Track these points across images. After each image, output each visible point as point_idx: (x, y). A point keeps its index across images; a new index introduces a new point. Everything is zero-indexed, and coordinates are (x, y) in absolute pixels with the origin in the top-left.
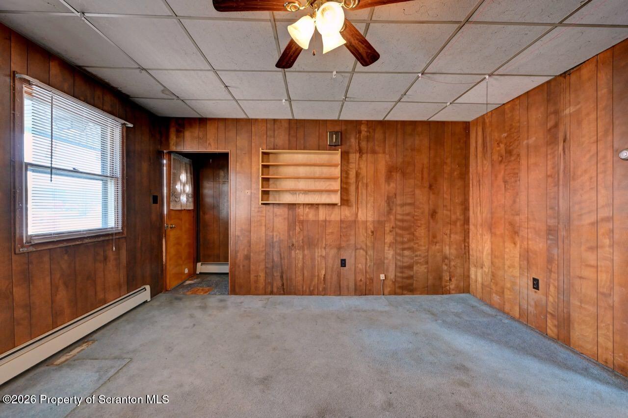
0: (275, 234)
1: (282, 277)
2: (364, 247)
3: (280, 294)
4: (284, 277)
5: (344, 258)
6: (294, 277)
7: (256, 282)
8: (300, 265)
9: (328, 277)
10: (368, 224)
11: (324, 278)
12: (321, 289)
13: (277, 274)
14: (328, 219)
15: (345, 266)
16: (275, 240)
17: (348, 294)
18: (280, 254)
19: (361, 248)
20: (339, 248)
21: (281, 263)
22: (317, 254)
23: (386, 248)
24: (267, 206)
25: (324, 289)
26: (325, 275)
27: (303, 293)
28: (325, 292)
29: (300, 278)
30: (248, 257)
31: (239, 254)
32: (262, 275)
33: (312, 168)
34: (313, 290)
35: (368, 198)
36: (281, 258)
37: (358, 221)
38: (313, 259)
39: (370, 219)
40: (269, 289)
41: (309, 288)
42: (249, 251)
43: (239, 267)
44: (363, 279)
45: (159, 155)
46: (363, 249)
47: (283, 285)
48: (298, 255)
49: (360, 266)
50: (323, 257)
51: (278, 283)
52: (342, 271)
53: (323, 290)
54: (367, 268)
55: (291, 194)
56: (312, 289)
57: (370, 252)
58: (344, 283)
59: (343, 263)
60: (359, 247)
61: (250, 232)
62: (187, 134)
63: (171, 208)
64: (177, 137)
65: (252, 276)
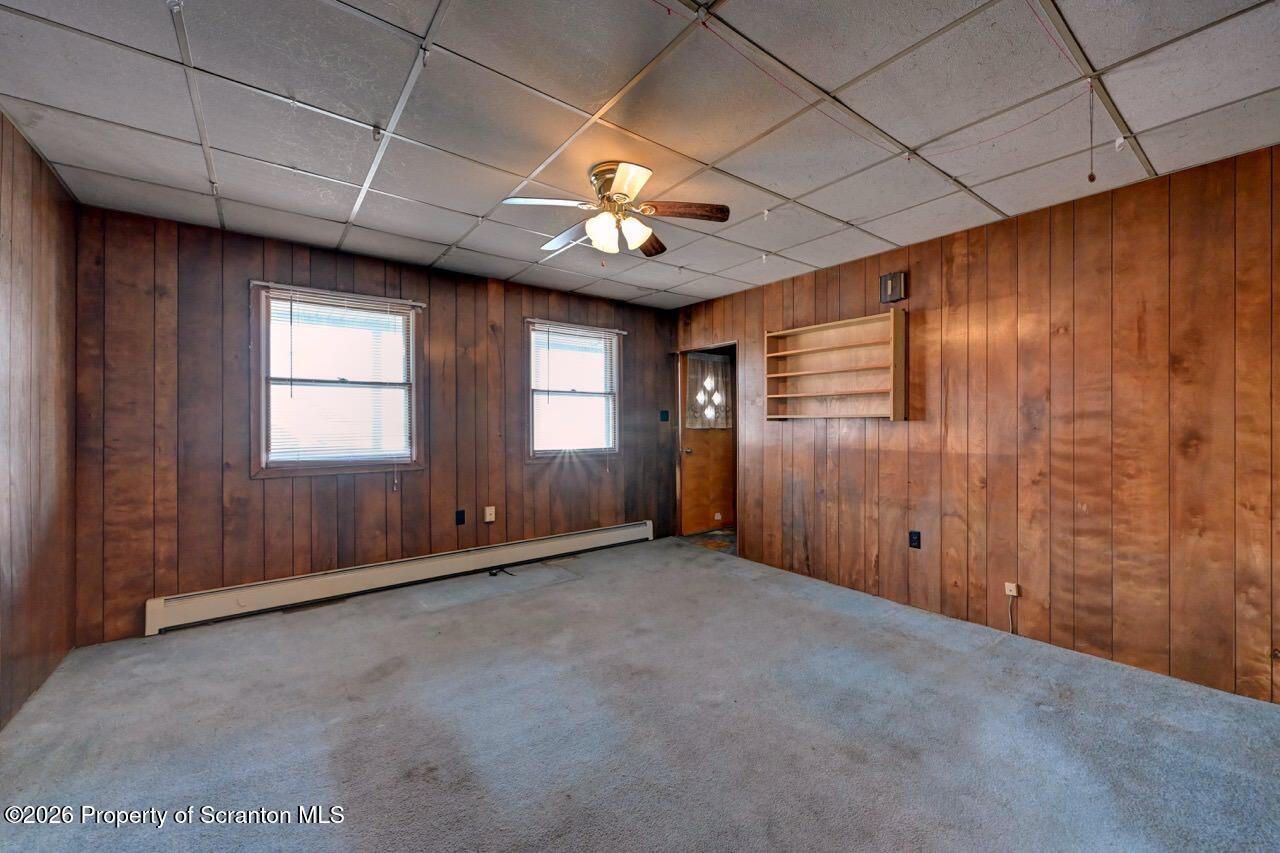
0: (796, 470)
1: (806, 544)
2: (963, 513)
3: (803, 574)
4: (809, 543)
5: (917, 530)
6: (824, 548)
7: (770, 544)
8: (834, 529)
9: (884, 562)
10: (972, 461)
11: (877, 562)
12: (870, 582)
13: (799, 538)
14: (882, 448)
15: (919, 547)
16: (795, 479)
17: (926, 606)
18: (803, 505)
19: (955, 514)
20: (907, 507)
21: (805, 521)
22: (862, 514)
23: (1023, 521)
24: (784, 423)
25: (877, 583)
26: (878, 556)
27: (839, 582)
28: (877, 590)
29: (834, 553)
30: (760, 504)
31: (748, 497)
32: (778, 536)
33: (853, 352)
34: (857, 580)
35: (972, 403)
36: (804, 512)
37: (947, 454)
38: (856, 521)
39: (977, 450)
40: (787, 562)
41: (850, 576)
42: (762, 495)
43: (749, 516)
44: (959, 583)
45: (671, 358)
46: (960, 517)
47: (807, 558)
48: (830, 509)
49: (952, 552)
50: (875, 520)
51: (799, 553)
52: (912, 554)
53: (874, 585)
54: (971, 562)
55: (819, 401)
56: (854, 577)
57: (978, 526)
58: (917, 582)
59: (915, 540)
60: (949, 509)
61: (763, 463)
62: (695, 327)
63: (688, 426)
64: (685, 331)
65: (765, 534)
